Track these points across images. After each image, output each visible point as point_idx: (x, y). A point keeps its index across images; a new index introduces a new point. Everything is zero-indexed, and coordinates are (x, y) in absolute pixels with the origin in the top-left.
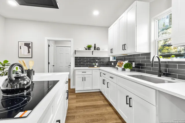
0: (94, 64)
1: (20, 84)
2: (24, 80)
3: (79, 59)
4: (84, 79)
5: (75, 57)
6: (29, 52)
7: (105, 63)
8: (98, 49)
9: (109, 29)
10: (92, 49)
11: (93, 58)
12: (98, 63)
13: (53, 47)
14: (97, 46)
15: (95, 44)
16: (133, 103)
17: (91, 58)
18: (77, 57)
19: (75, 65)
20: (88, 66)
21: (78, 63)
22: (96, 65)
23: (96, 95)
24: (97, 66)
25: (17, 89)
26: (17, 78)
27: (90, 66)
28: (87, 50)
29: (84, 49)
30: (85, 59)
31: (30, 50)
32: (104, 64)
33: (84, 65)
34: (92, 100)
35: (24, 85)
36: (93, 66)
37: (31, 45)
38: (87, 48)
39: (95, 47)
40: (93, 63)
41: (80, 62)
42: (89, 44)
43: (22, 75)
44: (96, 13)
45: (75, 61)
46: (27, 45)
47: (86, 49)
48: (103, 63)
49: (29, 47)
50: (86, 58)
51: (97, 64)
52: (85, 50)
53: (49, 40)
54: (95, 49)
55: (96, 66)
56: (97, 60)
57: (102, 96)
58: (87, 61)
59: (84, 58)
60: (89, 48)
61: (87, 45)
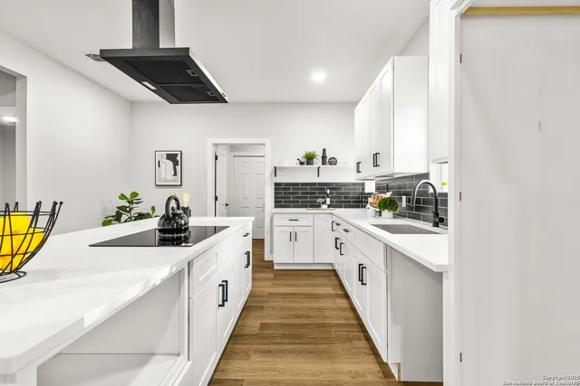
0: (320, 200)
1: (177, 223)
2: (182, 218)
3: (285, 189)
4: (293, 237)
5: (276, 184)
6: (175, 174)
7: (353, 198)
8: (333, 162)
9: (356, 110)
10: (318, 162)
11: (319, 184)
12: (331, 198)
13: (226, 159)
14: (329, 155)
15: (324, 150)
16: (367, 278)
17: (315, 184)
18: (280, 184)
19: (275, 202)
20: (306, 207)
21: (282, 198)
22: (325, 203)
23: (322, 276)
24: (329, 206)
25: (173, 229)
26: (174, 215)
27: (311, 206)
28: (305, 166)
29: (295, 164)
30: (300, 189)
31: (178, 168)
32: (350, 202)
33: (298, 202)
34: (309, 285)
35: (181, 225)
36: (319, 206)
37: (179, 158)
38: (304, 160)
39: (324, 157)
40: (317, 198)
41: (288, 195)
42: (310, 150)
43: (179, 212)
44: (318, 77)
45: (276, 193)
46: (172, 157)
47: (302, 163)
48: (345, 197)
49: (176, 163)
50: (303, 184)
51: (328, 200)
52: (299, 165)
53: (216, 145)
54: (324, 163)
55: (325, 207)
56: (328, 191)
57: (334, 278)
58: (304, 193)
59: (297, 184)
60: (309, 159)
61: (304, 154)
